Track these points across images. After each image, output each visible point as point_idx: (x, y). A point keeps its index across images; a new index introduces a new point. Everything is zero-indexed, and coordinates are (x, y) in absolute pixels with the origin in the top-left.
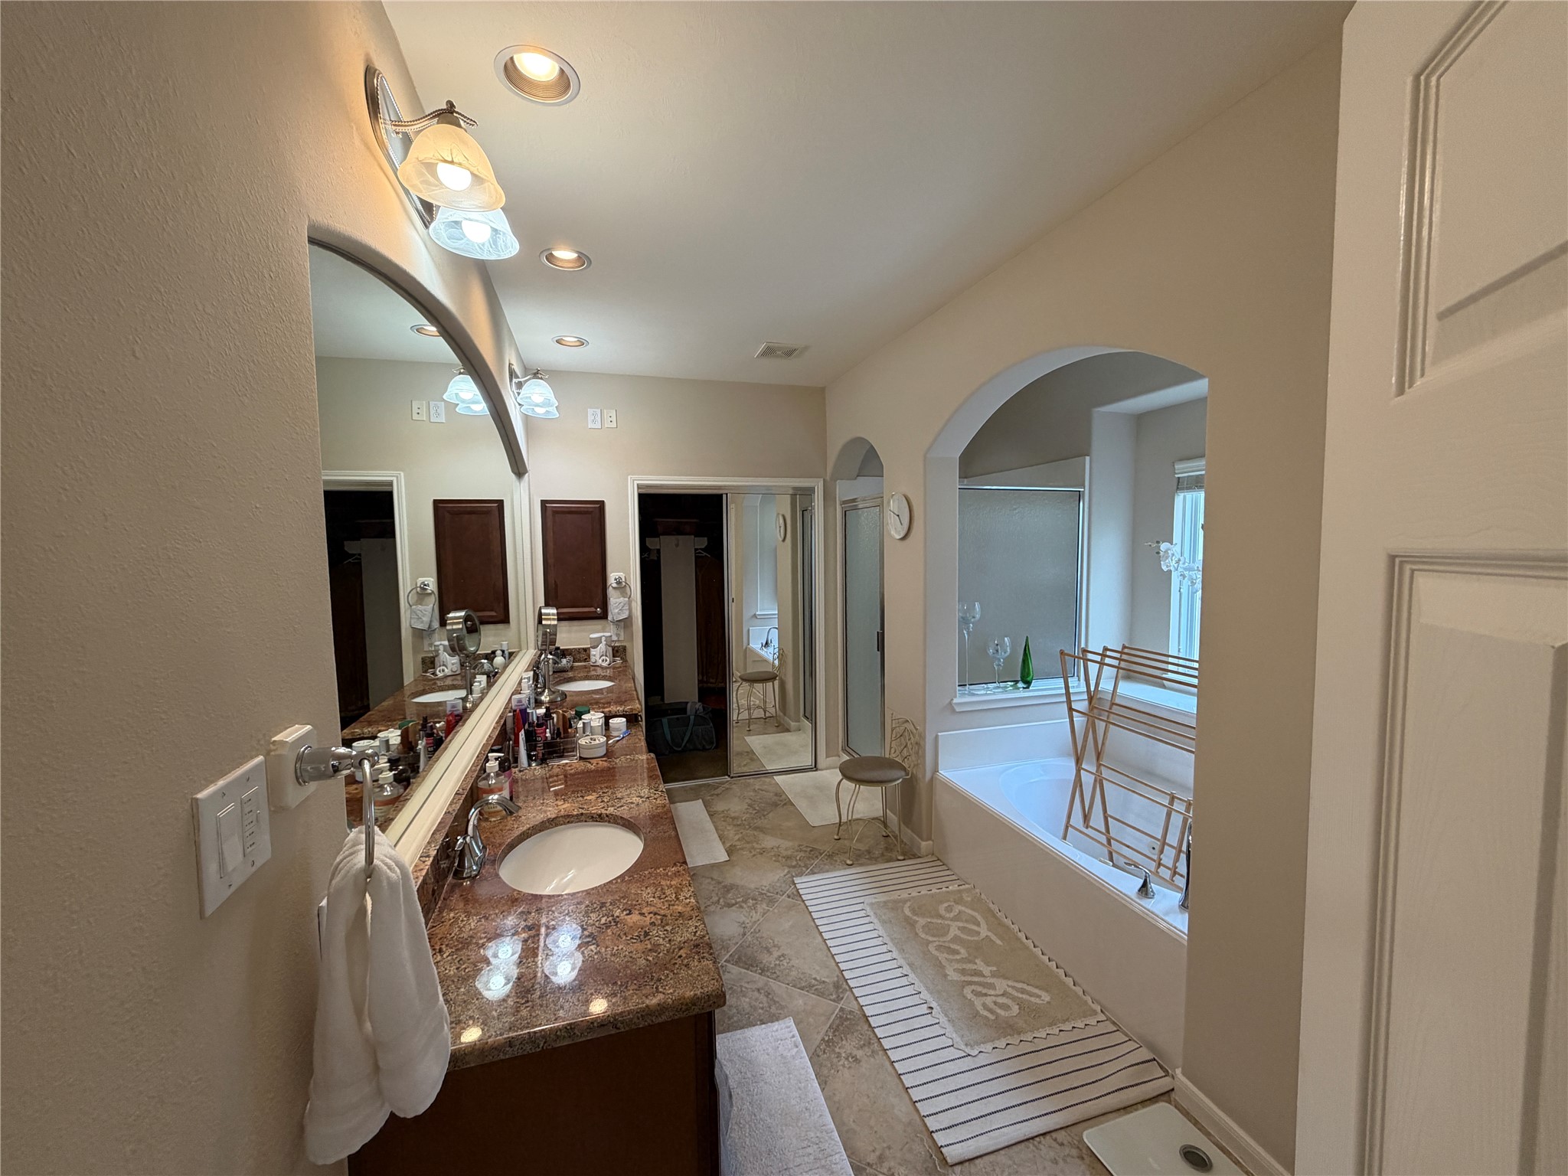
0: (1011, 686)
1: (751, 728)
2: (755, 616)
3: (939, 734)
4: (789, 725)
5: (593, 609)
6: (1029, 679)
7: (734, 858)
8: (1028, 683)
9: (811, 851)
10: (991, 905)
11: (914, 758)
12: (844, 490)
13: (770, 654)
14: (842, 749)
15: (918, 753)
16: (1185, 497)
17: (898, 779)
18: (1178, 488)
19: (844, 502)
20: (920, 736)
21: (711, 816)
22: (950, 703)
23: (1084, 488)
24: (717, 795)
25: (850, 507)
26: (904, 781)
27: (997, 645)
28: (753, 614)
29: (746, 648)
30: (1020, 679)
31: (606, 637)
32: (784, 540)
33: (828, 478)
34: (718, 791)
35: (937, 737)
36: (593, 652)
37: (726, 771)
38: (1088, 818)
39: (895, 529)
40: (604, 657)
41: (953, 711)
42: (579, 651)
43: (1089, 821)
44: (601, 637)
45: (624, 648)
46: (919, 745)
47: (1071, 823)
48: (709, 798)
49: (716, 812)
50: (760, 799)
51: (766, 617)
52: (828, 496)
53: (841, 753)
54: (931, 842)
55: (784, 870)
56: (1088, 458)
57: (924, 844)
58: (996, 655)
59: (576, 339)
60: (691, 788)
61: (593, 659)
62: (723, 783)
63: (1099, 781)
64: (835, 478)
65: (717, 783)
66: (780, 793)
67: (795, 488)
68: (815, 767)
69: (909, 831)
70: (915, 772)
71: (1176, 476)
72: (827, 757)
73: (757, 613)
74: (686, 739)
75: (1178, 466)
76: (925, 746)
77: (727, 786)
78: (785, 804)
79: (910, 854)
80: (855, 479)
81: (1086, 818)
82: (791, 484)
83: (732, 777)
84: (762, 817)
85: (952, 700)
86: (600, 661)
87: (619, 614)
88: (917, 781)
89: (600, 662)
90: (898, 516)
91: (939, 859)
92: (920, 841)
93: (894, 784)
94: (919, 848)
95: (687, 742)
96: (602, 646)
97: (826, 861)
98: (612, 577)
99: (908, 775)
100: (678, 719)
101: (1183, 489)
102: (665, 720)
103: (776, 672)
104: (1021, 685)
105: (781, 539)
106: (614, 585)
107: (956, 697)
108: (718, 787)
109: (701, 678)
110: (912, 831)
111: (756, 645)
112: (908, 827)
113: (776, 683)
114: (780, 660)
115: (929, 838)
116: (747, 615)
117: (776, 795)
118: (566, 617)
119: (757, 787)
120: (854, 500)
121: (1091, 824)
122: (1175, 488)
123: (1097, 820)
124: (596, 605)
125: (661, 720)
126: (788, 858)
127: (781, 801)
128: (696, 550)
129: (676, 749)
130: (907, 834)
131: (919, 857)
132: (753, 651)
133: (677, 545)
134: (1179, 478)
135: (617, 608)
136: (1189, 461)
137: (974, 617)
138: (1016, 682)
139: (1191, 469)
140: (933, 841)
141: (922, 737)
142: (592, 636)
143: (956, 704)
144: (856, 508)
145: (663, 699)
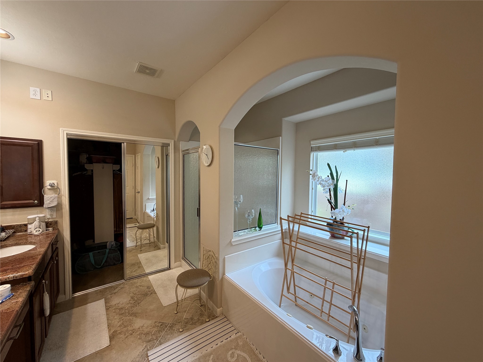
0: (254, 229)
1: (142, 249)
2: (148, 199)
3: (225, 257)
4: (160, 246)
5: (31, 201)
6: (261, 226)
7: (113, 343)
8: (261, 228)
9: (161, 325)
10: (252, 346)
11: (214, 269)
12: (183, 146)
13: (153, 215)
14: (182, 258)
15: (216, 267)
16: (313, 154)
17: (206, 282)
18: (311, 151)
19: (184, 151)
20: (217, 259)
21: (107, 309)
22: (230, 242)
23: (280, 149)
24: (115, 293)
25: (186, 153)
26: (209, 281)
27: (249, 213)
28: (148, 198)
29: (144, 212)
30: (257, 226)
31: (39, 217)
32: (158, 167)
33: (176, 140)
34: (116, 291)
35: (224, 258)
36: (29, 226)
37: (122, 277)
38: (289, 289)
39: (205, 161)
40: (38, 229)
41: (232, 245)
42: (20, 226)
43: (289, 290)
44: (36, 217)
45: (56, 222)
46: (216, 264)
47: (283, 294)
48: (109, 296)
49: (110, 307)
50: (139, 292)
51: (152, 199)
52: (176, 148)
53: (182, 260)
54: (222, 308)
55: (143, 346)
56: (281, 137)
57: (218, 310)
58: (249, 217)
59: (4, 32)
60: (101, 291)
61: (29, 231)
62: (120, 285)
63: (293, 273)
64: (180, 140)
65: (116, 285)
66: (150, 287)
67: (163, 143)
68: (169, 268)
69: (212, 303)
70: (214, 276)
71: (311, 146)
72: (175, 262)
73: (150, 198)
74: (104, 261)
75: (312, 142)
76: (219, 263)
77: (122, 286)
78: (152, 293)
79: (212, 316)
80: (189, 141)
81: (288, 289)
82: (161, 141)
83: (126, 280)
84: (138, 305)
85: (231, 240)
86: (34, 231)
87: (49, 203)
88: (215, 280)
89: (35, 233)
90: (207, 155)
91: (226, 317)
92: (217, 308)
93: (204, 285)
94: (216, 312)
95: (105, 262)
96: (36, 223)
97: (169, 332)
98: (47, 183)
99: (211, 279)
100: (99, 252)
101: (313, 151)
102: (91, 254)
103: (155, 223)
104: (257, 229)
105: (157, 167)
106: (49, 187)
107: (233, 238)
108: (117, 287)
109: (115, 229)
110: (213, 302)
111: (148, 211)
112: (211, 300)
113: (155, 228)
114: (156, 219)
115: (221, 307)
116: (145, 198)
117: (148, 288)
118: (9, 206)
119: (139, 284)
120: (188, 150)
121: (290, 292)
122: (311, 150)
123: (292, 290)
124: (34, 199)
125: (89, 254)
126: (147, 334)
127: (150, 291)
128: (114, 171)
129: (97, 267)
130: (210, 304)
131: (217, 317)
132: (147, 214)
133: (103, 168)
134: (312, 147)
135: (48, 200)
136: (316, 140)
137: (240, 201)
138: (256, 227)
139: (316, 144)
140: (222, 307)
141: (218, 259)
142: (29, 217)
143: (233, 242)
144: (188, 153)
145: (94, 241)
